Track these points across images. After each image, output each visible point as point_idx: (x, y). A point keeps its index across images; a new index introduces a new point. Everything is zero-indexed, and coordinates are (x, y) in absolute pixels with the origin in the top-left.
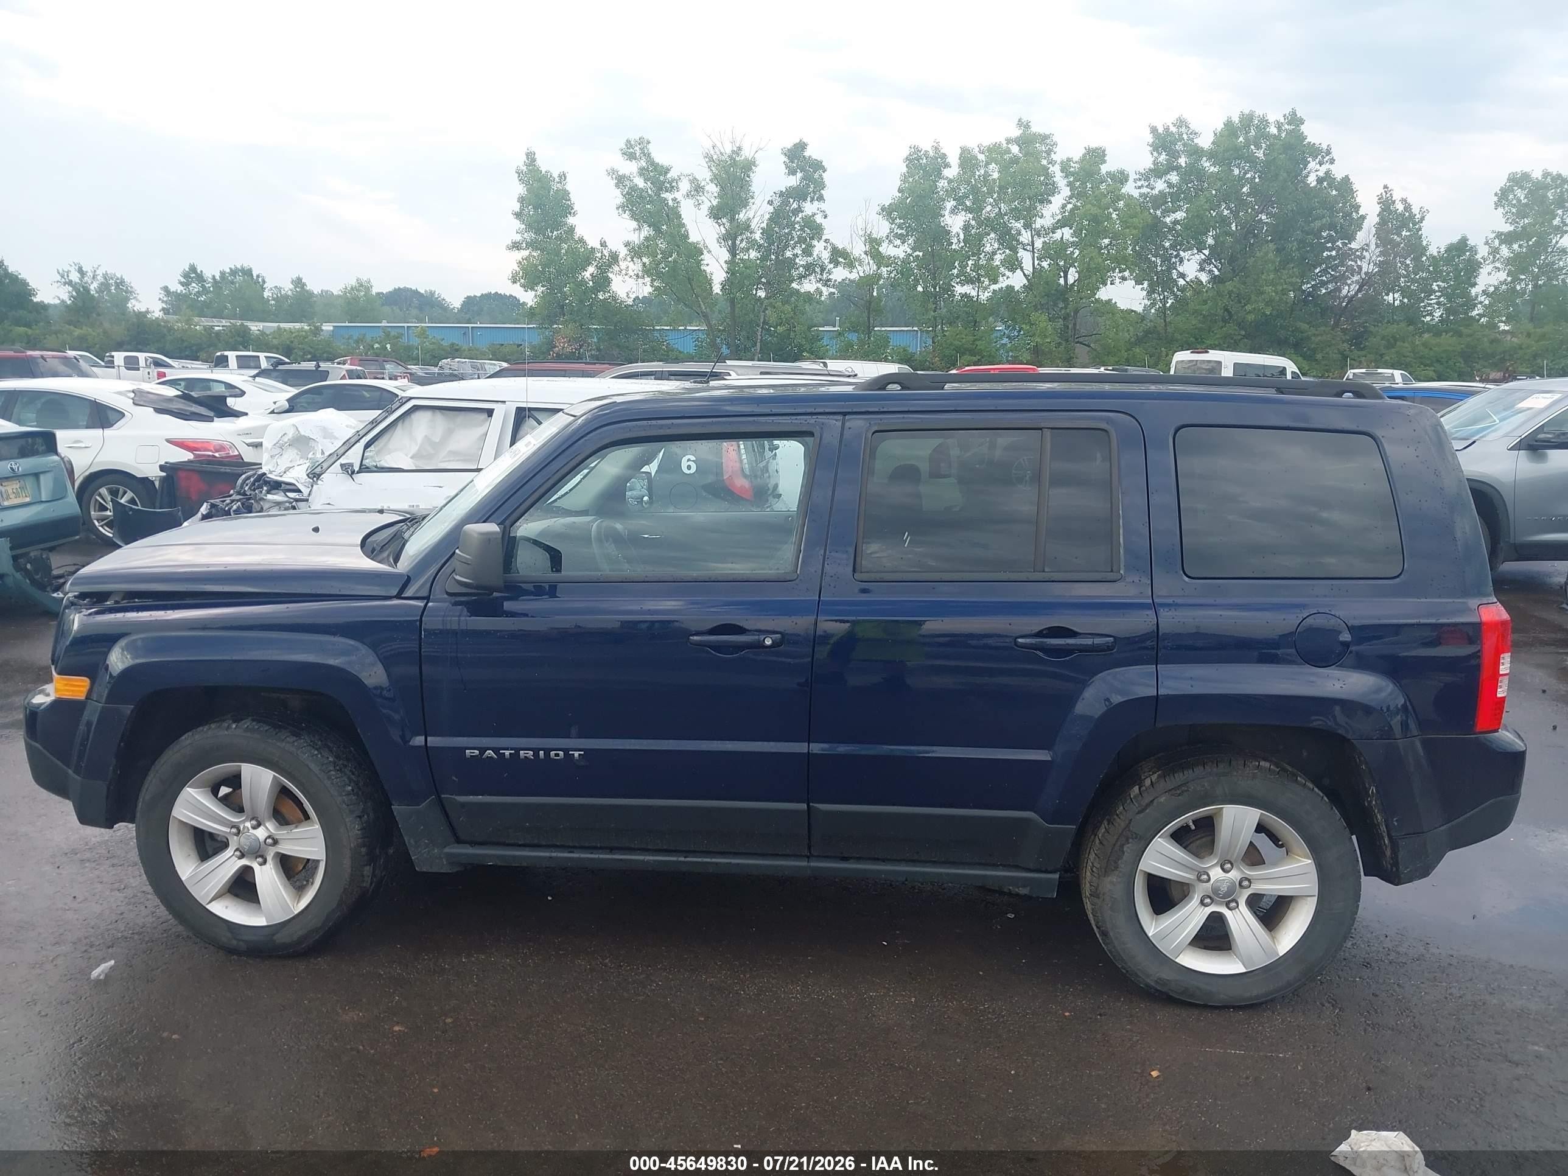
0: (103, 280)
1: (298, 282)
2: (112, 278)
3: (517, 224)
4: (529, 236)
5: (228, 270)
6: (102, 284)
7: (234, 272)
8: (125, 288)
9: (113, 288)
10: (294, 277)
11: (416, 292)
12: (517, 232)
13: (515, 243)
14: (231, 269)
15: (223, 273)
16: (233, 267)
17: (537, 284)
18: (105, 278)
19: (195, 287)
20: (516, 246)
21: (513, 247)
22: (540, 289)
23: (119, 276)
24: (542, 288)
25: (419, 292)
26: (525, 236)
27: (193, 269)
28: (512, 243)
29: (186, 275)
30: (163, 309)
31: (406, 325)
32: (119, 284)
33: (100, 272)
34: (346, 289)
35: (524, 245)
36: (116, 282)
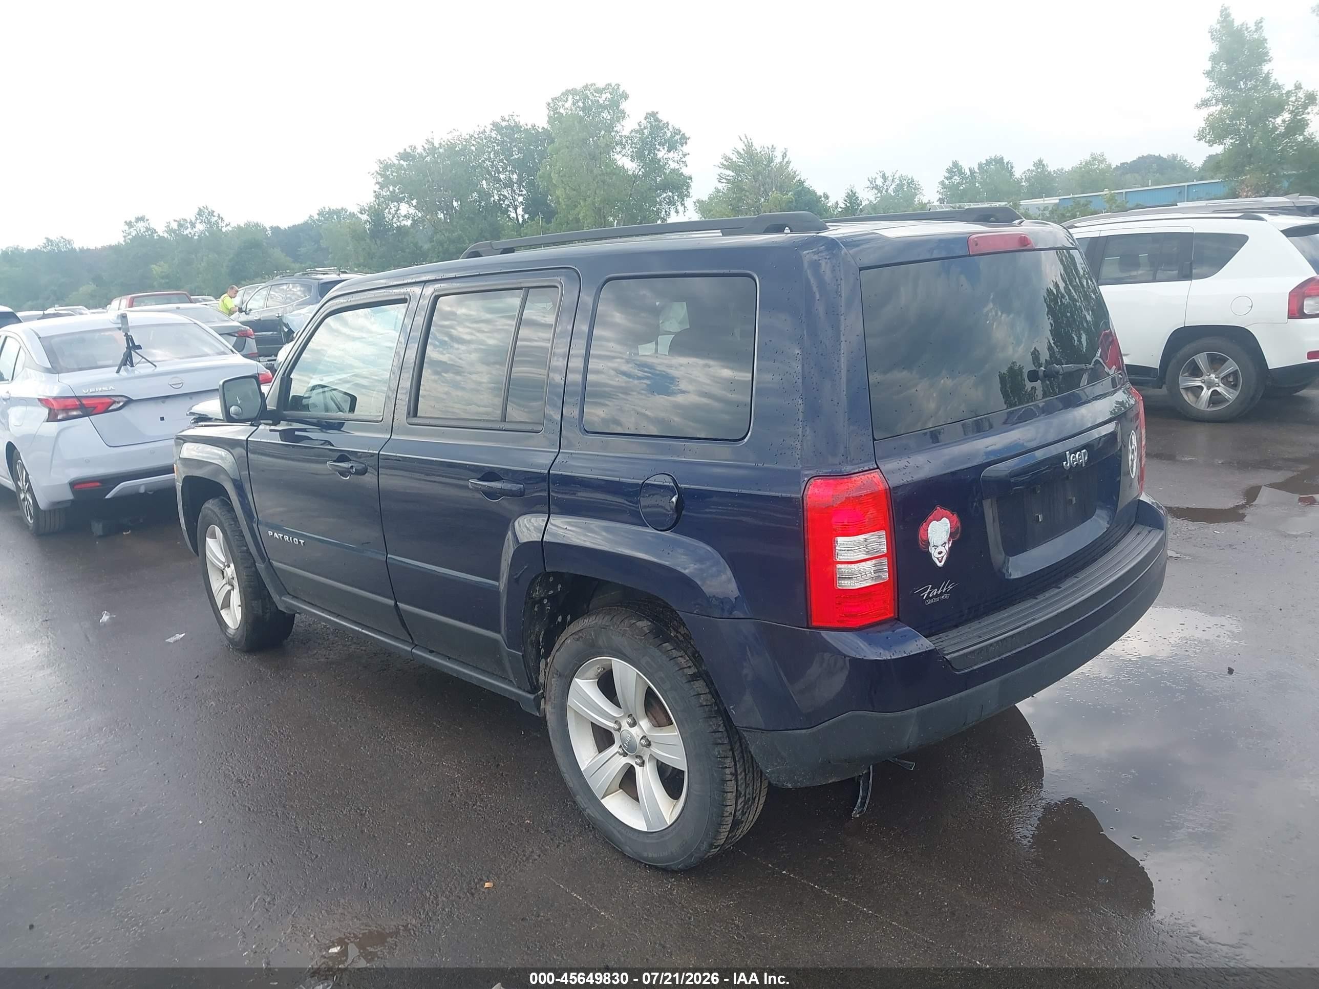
0: (898, 182)
1: (1040, 164)
2: (905, 180)
3: (1207, 83)
4: (1219, 92)
5: (985, 162)
6: (897, 185)
7: (988, 163)
8: (914, 186)
9: (905, 187)
10: (1036, 160)
11: (1159, 158)
12: (1207, 90)
13: (1205, 101)
14: (986, 160)
15: (980, 165)
16: (988, 158)
17: (1225, 137)
18: (901, 181)
19: (956, 179)
20: (1205, 103)
21: (1203, 105)
22: (1229, 141)
23: (910, 178)
24: (1231, 141)
25: (1162, 157)
26: (1215, 93)
27: (955, 164)
28: (1202, 101)
29: (949, 171)
30: (940, 199)
31: (1124, 191)
32: (911, 182)
33: (897, 176)
34: (1081, 164)
35: (1214, 101)
36: (907, 182)
